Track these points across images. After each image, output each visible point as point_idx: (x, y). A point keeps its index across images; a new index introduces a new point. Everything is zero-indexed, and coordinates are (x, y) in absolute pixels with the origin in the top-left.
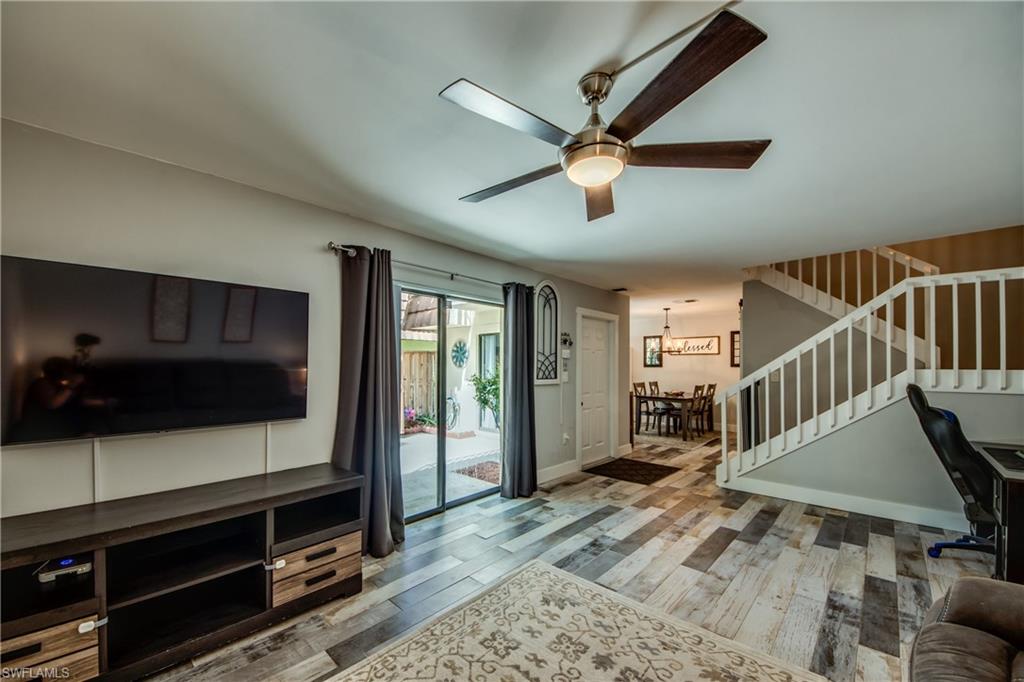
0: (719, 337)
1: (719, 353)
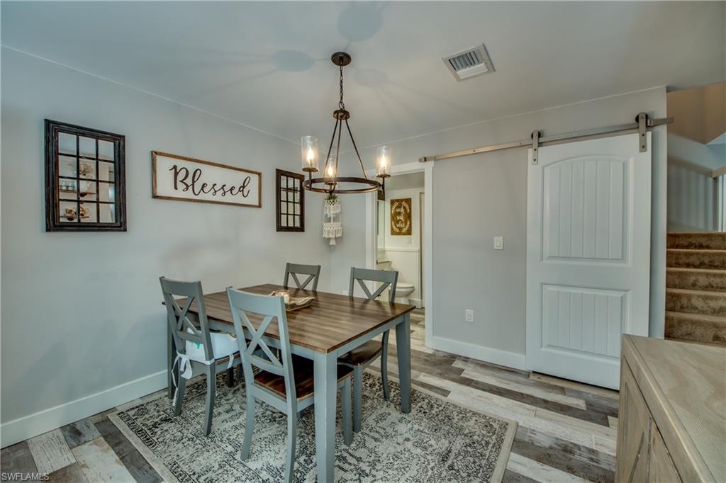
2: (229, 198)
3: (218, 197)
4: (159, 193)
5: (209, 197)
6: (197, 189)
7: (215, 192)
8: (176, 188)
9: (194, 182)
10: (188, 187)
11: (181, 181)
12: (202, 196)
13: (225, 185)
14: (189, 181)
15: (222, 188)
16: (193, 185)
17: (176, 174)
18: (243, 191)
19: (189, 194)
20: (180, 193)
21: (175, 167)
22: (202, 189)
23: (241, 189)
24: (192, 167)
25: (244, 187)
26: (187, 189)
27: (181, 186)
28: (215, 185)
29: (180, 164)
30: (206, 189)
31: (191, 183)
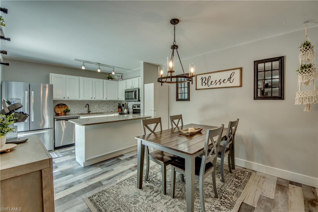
0: (241, 69)
1: (241, 86)
2: (223, 85)
3: (218, 86)
4: (197, 88)
5: (214, 86)
6: (209, 84)
7: (216, 83)
8: (202, 85)
9: (208, 81)
10: (206, 84)
11: (204, 82)
12: (211, 86)
13: (220, 80)
14: (206, 82)
15: (219, 81)
16: (208, 83)
17: (202, 80)
18: (230, 80)
19: (206, 87)
20: (204, 87)
21: (202, 78)
22: (211, 84)
23: (229, 79)
24: (207, 76)
25: (230, 78)
26: (206, 85)
27: (204, 84)
28: (216, 80)
29: (203, 76)
30: (212, 83)
31: (207, 82)
